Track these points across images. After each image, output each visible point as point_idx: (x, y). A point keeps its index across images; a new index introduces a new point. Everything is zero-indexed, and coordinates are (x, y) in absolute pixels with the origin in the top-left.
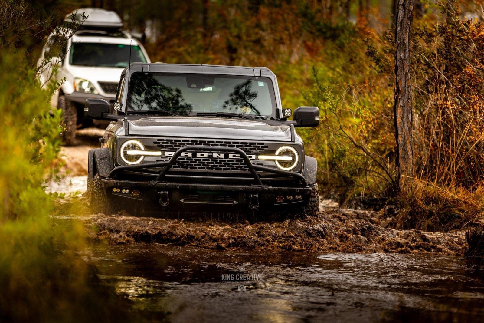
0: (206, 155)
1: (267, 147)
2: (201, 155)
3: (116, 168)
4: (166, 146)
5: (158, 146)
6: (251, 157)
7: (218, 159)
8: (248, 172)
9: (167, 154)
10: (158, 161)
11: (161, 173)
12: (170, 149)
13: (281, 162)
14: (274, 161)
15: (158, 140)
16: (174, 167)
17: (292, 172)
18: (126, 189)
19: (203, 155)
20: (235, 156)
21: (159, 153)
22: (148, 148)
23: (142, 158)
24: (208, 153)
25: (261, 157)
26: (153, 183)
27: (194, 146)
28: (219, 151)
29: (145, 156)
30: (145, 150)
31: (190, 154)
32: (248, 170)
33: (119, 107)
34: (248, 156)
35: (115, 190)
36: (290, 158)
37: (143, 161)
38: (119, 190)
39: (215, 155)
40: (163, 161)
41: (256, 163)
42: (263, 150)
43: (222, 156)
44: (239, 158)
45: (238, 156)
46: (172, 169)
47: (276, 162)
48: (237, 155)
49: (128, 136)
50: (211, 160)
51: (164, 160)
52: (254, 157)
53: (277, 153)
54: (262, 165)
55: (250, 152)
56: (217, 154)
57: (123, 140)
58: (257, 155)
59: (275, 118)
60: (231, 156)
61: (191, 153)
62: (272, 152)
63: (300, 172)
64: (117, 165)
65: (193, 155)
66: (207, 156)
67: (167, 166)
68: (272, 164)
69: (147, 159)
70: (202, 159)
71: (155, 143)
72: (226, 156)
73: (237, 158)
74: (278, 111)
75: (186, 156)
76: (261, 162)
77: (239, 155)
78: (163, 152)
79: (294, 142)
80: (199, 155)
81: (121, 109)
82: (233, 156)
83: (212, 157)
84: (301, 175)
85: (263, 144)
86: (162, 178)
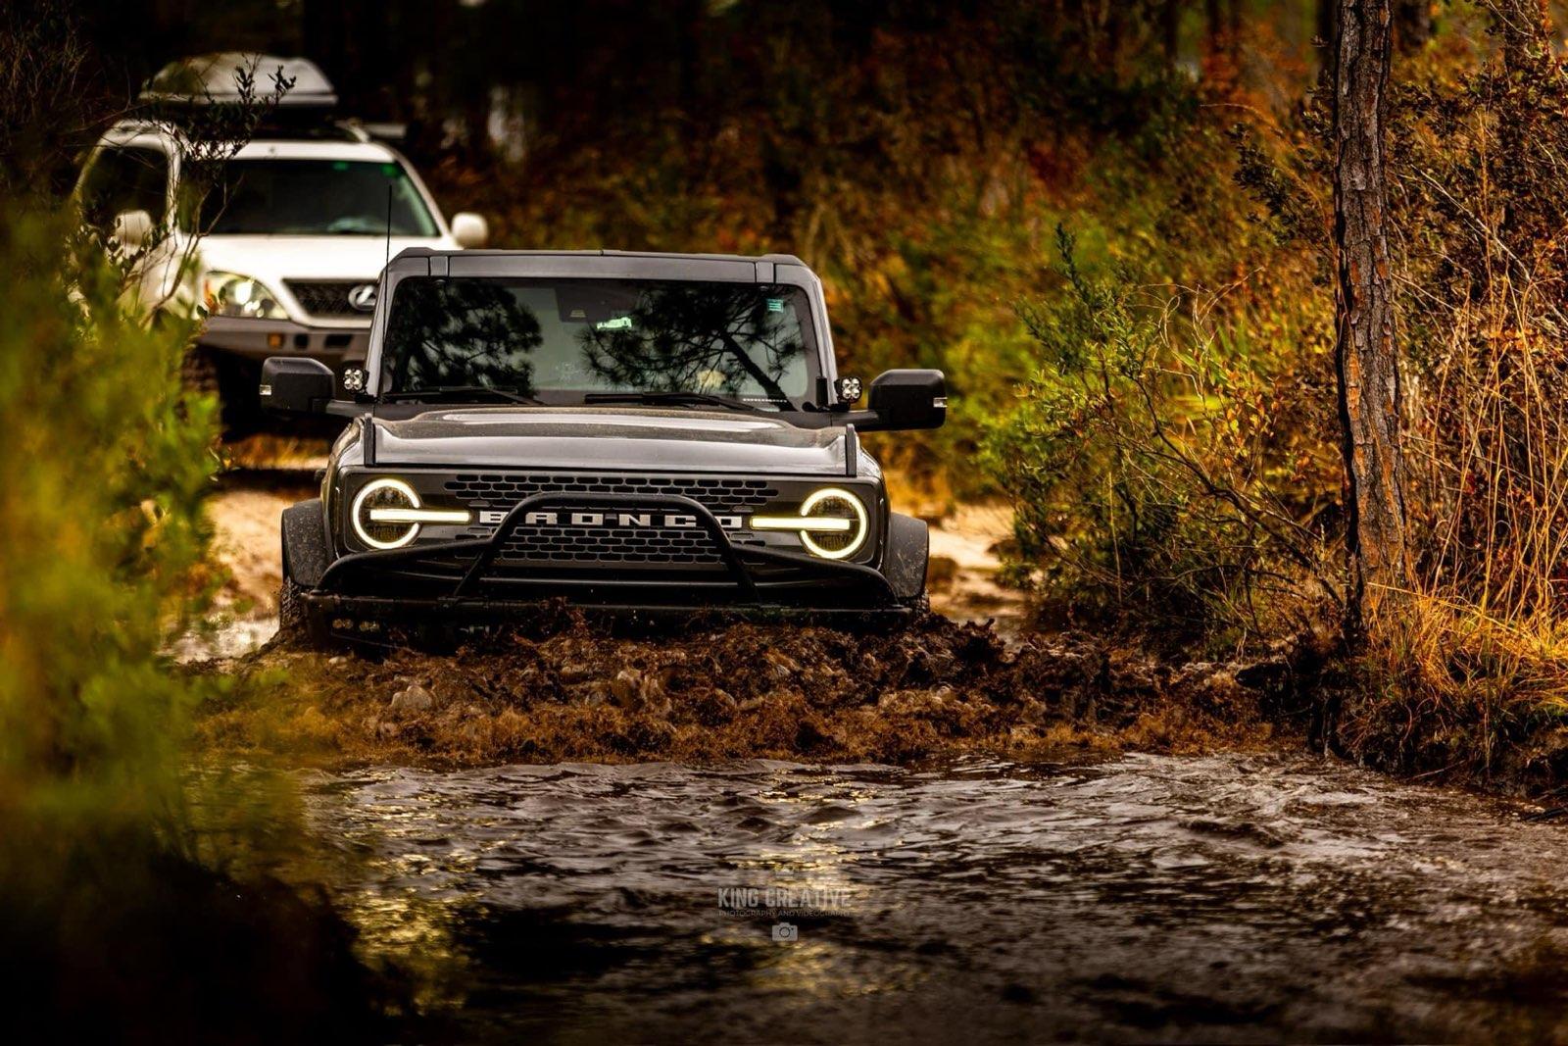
0: (597, 519)
1: (774, 493)
2: (586, 519)
3: (340, 560)
4: (483, 494)
5: (459, 494)
6: (728, 522)
7: (635, 531)
8: (719, 564)
9: (485, 517)
10: (459, 537)
11: (469, 572)
12: (495, 502)
13: (817, 536)
14: (797, 532)
15: (460, 477)
16: (506, 555)
17: (848, 564)
18: (370, 621)
19: (589, 519)
20: (683, 521)
21: (463, 516)
22: (430, 501)
23: (415, 529)
24: (604, 513)
25: (758, 522)
26: (446, 601)
27: (563, 494)
28: (635, 508)
29: (423, 524)
30: (422, 508)
31: (551, 518)
32: (722, 559)
33: (357, 382)
34: (719, 518)
35: (337, 624)
36: (842, 524)
37: (417, 540)
38: (348, 624)
39: (625, 519)
40: (474, 537)
41: (743, 540)
42: (764, 500)
43: (645, 520)
44: (694, 525)
45: (691, 521)
46: (501, 561)
47: (804, 535)
48: (687, 517)
49: (374, 468)
50: (614, 534)
51: (478, 535)
52: (737, 522)
53: (805, 509)
54: (761, 544)
55: (727, 507)
56: (629, 516)
57: (357, 480)
58: (746, 517)
59: (814, 403)
60: (670, 521)
61: (555, 515)
62: (791, 508)
63: (874, 564)
64: (343, 552)
65: (560, 519)
66: (601, 523)
67: (489, 550)
68: (791, 540)
69: (427, 534)
70: (587, 530)
71: (449, 485)
72: (658, 521)
73: (687, 525)
74: (822, 384)
75: (542, 523)
76: (758, 537)
78: (475, 512)
79: (855, 476)
80: (577, 519)
81: (364, 387)
82: (678, 521)
83: (615, 524)
84: (876, 572)
85: (763, 484)
86: (472, 588)
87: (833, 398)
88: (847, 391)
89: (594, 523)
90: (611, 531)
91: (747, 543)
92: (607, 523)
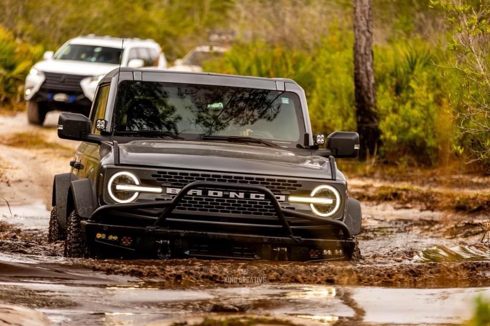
0: (220, 194)
1: (300, 186)
2: (215, 194)
3: (101, 207)
4: (169, 180)
5: (158, 180)
6: (279, 198)
7: (237, 200)
8: (274, 217)
9: (169, 190)
10: (157, 199)
11: (161, 216)
12: (174, 184)
13: (317, 206)
14: (309, 204)
15: (159, 172)
16: (178, 208)
17: (331, 219)
18: (113, 235)
19: (216, 194)
20: (258, 197)
21: (159, 190)
22: (144, 182)
23: (136, 195)
24: (223, 191)
25: (292, 199)
26: (150, 228)
27: (206, 182)
28: (237, 190)
29: (140, 192)
30: (140, 185)
31: (199, 192)
32: (275, 215)
33: (103, 126)
34: (276, 196)
35: (99, 236)
36: (329, 201)
37: (137, 200)
38: (103, 236)
39: (232, 195)
40: (164, 200)
41: (285, 207)
42: (295, 189)
43: (241, 195)
44: (263, 198)
45: (262, 197)
46: (176, 211)
47: (312, 205)
48: (261, 195)
49: (119, 165)
50: (227, 201)
51: (166, 199)
52: (283, 198)
53: (313, 194)
54: (293, 209)
55: (279, 191)
56: (234, 193)
57: (110, 171)
58: (287, 196)
59: (302, 144)
60: (253, 196)
61: (201, 191)
62: (307, 193)
63: (341, 220)
64: (103, 204)
65: (203, 193)
66: (221, 196)
67: (169, 207)
68: (305, 208)
69: (142, 197)
70: (215, 199)
71: (153, 176)
72: (247, 196)
73: (260, 198)
74: (307, 136)
75: (195, 194)
76: (292, 205)
77: (264, 195)
78: (164, 188)
79: (335, 180)
80: (211, 193)
81: (105, 128)
82: (256, 196)
83: (228, 196)
84: (342, 223)
85: (295, 181)
86: (162, 223)
87: (312, 143)
88: (318, 140)
89: (218, 195)
90: (226, 199)
91: (287, 208)
92: (225, 196)
